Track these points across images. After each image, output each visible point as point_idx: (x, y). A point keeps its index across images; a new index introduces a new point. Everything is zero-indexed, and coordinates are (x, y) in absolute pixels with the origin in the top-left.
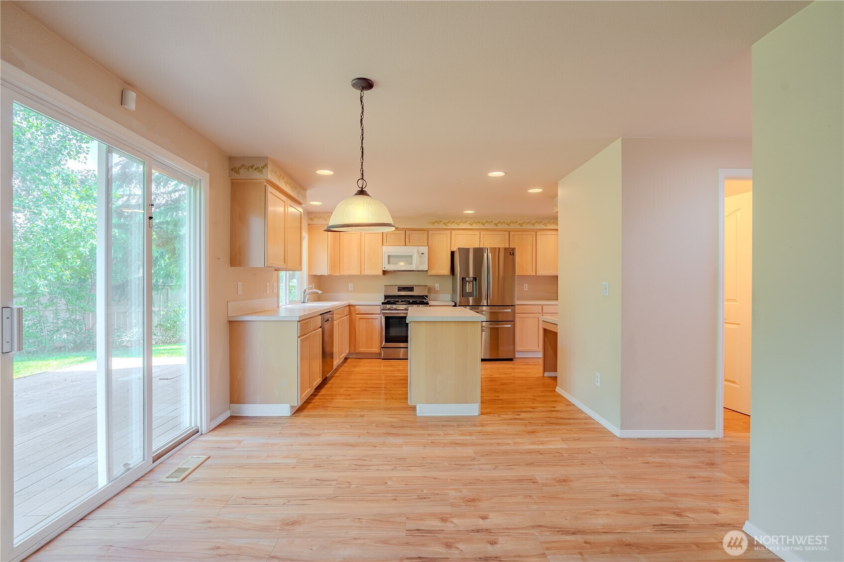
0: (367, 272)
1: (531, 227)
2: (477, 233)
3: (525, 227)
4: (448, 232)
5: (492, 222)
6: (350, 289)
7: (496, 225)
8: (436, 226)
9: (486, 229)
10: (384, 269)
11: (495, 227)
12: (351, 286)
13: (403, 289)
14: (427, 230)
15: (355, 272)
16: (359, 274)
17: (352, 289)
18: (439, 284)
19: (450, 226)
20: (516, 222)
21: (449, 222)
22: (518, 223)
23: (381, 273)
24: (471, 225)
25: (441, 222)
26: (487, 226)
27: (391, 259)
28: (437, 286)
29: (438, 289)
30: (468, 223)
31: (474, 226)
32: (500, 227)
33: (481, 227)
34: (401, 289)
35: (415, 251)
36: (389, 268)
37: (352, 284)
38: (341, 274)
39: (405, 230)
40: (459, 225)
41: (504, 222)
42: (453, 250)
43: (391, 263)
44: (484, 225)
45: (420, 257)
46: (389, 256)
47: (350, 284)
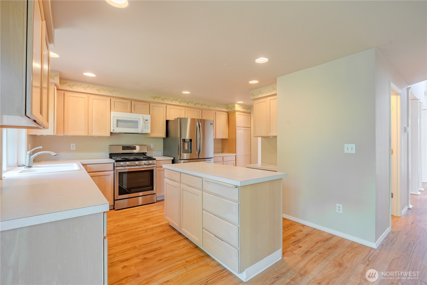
0: (95, 133)
1: (213, 108)
2: (183, 108)
3: (211, 108)
4: (165, 106)
5: (193, 102)
6: (72, 149)
7: (195, 105)
8: (156, 100)
9: (189, 107)
10: (112, 131)
11: (194, 106)
12: (73, 146)
13: (127, 148)
14: (149, 103)
15: (82, 133)
16: (87, 135)
17: (74, 149)
18: (153, 144)
19: (166, 102)
20: (206, 104)
21: (165, 98)
22: (207, 105)
23: (109, 135)
24: (180, 103)
25: (160, 97)
26: (190, 105)
27: (119, 123)
28: (152, 145)
29: (153, 148)
30: (178, 101)
31: (182, 104)
32: (197, 106)
33: (186, 105)
34: (124, 148)
35: (141, 118)
36: (118, 130)
37: (74, 144)
38: (65, 134)
39: (131, 100)
40: (172, 101)
41: (200, 104)
42: (168, 119)
43: (119, 125)
44: (188, 104)
45: (145, 123)
46: (117, 120)
47: (72, 145)
